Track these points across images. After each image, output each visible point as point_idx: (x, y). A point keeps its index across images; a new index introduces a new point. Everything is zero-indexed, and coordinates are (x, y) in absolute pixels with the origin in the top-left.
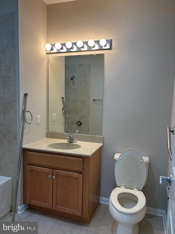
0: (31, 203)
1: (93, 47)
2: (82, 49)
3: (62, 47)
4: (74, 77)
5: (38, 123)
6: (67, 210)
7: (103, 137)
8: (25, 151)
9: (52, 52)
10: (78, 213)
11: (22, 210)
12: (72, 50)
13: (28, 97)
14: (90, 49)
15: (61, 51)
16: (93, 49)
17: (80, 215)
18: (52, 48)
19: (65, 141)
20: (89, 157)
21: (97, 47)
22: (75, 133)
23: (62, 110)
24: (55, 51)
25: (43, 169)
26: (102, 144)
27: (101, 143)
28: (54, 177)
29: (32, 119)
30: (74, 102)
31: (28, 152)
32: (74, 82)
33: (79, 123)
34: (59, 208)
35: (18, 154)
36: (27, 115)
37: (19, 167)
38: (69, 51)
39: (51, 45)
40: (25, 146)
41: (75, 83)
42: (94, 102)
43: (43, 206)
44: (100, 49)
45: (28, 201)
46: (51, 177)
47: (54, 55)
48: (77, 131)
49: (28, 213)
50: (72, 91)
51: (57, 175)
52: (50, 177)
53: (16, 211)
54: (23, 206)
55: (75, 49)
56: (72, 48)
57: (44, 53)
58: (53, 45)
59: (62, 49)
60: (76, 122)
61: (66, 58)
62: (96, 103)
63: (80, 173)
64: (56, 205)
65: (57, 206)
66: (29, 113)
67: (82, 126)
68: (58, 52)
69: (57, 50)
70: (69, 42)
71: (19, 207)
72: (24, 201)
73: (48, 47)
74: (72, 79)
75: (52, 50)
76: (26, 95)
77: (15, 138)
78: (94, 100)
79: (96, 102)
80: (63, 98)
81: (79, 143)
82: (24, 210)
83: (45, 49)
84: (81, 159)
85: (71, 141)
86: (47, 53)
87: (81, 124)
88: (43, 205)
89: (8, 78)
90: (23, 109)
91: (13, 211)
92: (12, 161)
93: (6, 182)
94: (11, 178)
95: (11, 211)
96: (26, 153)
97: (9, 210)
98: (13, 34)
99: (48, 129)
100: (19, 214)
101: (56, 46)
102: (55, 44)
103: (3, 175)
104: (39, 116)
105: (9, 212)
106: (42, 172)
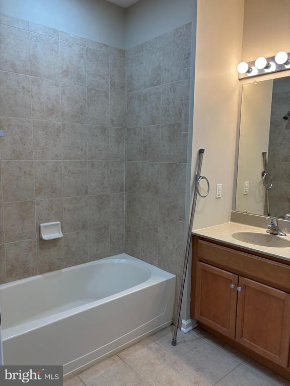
0: (202, 321)
3: (269, 64)
4: (289, 115)
5: (217, 197)
6: (259, 350)
8: (196, 239)
9: (249, 75)
10: (280, 361)
11: (187, 326)
12: (287, 67)
13: (205, 155)
15: (267, 71)
17: (284, 367)
18: (250, 68)
19: (264, 231)
22: (285, 218)
23: (261, 174)
24: (255, 72)
28: (239, 289)
29: (208, 190)
30: (287, 161)
31: (200, 241)
32: (289, 123)
34: (246, 342)
35: (185, 242)
36: (202, 183)
37: (186, 263)
38: (281, 69)
39: (248, 63)
40: (196, 230)
43: (221, 332)
46: (235, 287)
47: (252, 80)
48: (288, 215)
49: (195, 335)
51: (245, 287)
52: (233, 287)
53: (179, 326)
54: (189, 321)
56: (287, 63)
57: (236, 78)
58: (252, 63)
59: (267, 67)
61: (276, 82)
63: (289, 292)
64: (242, 336)
65: (243, 338)
66: (204, 179)
68: (260, 74)
69: (259, 70)
70: (282, 52)
71: (184, 322)
72: (192, 315)
73: (243, 68)
74: (286, 119)
75: (249, 72)
76: (201, 151)
77: (182, 218)
80: (264, 154)
81: (289, 237)
82: (190, 328)
83: (237, 71)
85: (275, 233)
86: (240, 80)
88: (220, 329)
89: (176, 127)
90: (195, 173)
91: (175, 324)
92: (176, 250)
93: (167, 281)
94: (175, 276)
95: (172, 324)
96: (197, 242)
97: (170, 321)
98: (188, 58)
99: (234, 207)
100: (183, 332)
101: (256, 63)
102: (255, 61)
103: (164, 268)
104: (220, 185)
105: (169, 324)
106: (220, 276)
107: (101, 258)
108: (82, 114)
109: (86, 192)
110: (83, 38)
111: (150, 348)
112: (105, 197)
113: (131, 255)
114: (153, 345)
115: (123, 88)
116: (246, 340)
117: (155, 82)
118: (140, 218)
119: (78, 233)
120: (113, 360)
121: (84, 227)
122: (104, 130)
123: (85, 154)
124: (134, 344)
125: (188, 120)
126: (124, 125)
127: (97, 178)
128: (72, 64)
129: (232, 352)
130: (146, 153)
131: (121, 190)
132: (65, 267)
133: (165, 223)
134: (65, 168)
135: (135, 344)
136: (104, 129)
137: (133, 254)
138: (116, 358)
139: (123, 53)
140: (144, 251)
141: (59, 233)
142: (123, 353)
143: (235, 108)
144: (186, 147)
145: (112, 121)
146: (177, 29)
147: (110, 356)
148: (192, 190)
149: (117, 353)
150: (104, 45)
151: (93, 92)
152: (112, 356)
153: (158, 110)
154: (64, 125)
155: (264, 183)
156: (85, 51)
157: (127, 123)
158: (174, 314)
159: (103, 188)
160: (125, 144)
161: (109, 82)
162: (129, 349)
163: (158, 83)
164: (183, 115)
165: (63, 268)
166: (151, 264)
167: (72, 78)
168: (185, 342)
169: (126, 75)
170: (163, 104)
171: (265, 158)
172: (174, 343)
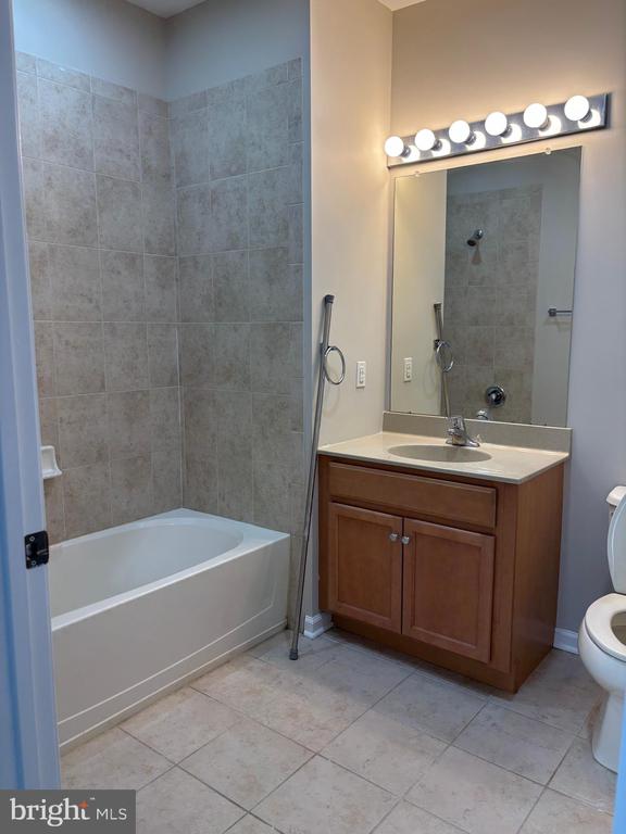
0: (341, 612)
1: (543, 128)
2: (505, 141)
3: (438, 142)
4: (479, 237)
5: (359, 385)
6: (443, 641)
7: (571, 431)
8: (325, 461)
9: (405, 160)
10: (478, 652)
11: (316, 626)
12: (470, 148)
13: (335, 307)
14: (531, 136)
15: (436, 154)
16: (542, 134)
17: (485, 659)
18: (406, 148)
19: (442, 442)
20: (516, 485)
21: (556, 126)
22: (477, 417)
23: (432, 345)
24: (414, 156)
25: (375, 516)
26: (567, 455)
27: (564, 451)
28: (406, 540)
29: (344, 372)
30: (477, 323)
31: (333, 465)
32: (477, 253)
33: (494, 396)
34: (421, 633)
35: (305, 469)
36: (332, 359)
37: (309, 506)
38: (459, 151)
39: (402, 138)
40: (323, 448)
41: (483, 257)
42: (552, 319)
43: (377, 623)
44: (565, 131)
45: (332, 605)
46: (398, 538)
47: (411, 171)
48: (481, 412)
49: (330, 640)
50: (470, 283)
51: (415, 536)
52: (394, 539)
53: (300, 631)
54: (318, 617)
55: (480, 142)
56: (470, 141)
57: (383, 165)
58: (409, 140)
59: (436, 147)
60: (484, 392)
61: (453, 175)
62: (557, 323)
63: (486, 532)
64: (413, 624)
65: (414, 627)
66: (335, 352)
67: (506, 405)
68: (424, 159)
69: (422, 152)
70: (461, 122)
71: (309, 620)
72: (322, 607)
73: (394, 146)
74: (471, 243)
75: (405, 154)
76: (328, 300)
77: (298, 424)
78: (552, 313)
79: (559, 318)
80: (437, 307)
81: (485, 447)
82: (321, 630)
83: (385, 153)
84: (489, 491)
85: (460, 443)
86: (389, 168)
87: (500, 399)
88: (377, 620)
89: (280, 253)
90: (319, 340)
91: (292, 626)
92: (290, 486)
93: (275, 544)
94: (288, 535)
95: (287, 628)
96: (328, 465)
97: (282, 622)
98: (297, 123)
99: (388, 404)
100: (308, 638)
101: (417, 140)
102: (415, 136)
103: (266, 525)
104: (362, 364)
105: (281, 628)
106: (370, 523)
107: (138, 519)
108: (88, 228)
109: (103, 386)
110: (84, 75)
111: (250, 669)
112: (139, 396)
113: (196, 510)
114: (255, 664)
115: (167, 176)
116: (421, 629)
117: (234, 169)
118: (213, 435)
119: (89, 468)
120: (184, 694)
121: (101, 457)
122: (132, 261)
123: (98, 307)
124: (219, 666)
125: (301, 241)
126: (172, 250)
127: (123, 357)
128: (64, 127)
129: (398, 658)
130: (220, 304)
131: (172, 382)
132: (67, 539)
133: (267, 438)
134: (60, 336)
135: (221, 665)
136: (133, 259)
137: (201, 506)
138: (188, 691)
139: (163, 106)
140: (224, 499)
141: (53, 468)
142: (201, 682)
143: (384, 220)
144: (301, 292)
145: (148, 243)
146: (272, 69)
147: (177, 689)
148: (316, 372)
149: (190, 682)
150: (126, 89)
151: (109, 184)
152: (181, 688)
153: (241, 221)
154: (52, 250)
155: (438, 361)
156: (90, 102)
157: (178, 248)
158: (289, 607)
159: (136, 378)
160: (175, 289)
161: (139, 165)
162: (212, 674)
163: (241, 170)
164: (291, 232)
165: (64, 540)
166: (241, 520)
167: (65, 154)
168: (312, 652)
169: (172, 152)
170: (251, 210)
171: (440, 313)
172: (294, 656)
